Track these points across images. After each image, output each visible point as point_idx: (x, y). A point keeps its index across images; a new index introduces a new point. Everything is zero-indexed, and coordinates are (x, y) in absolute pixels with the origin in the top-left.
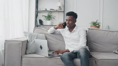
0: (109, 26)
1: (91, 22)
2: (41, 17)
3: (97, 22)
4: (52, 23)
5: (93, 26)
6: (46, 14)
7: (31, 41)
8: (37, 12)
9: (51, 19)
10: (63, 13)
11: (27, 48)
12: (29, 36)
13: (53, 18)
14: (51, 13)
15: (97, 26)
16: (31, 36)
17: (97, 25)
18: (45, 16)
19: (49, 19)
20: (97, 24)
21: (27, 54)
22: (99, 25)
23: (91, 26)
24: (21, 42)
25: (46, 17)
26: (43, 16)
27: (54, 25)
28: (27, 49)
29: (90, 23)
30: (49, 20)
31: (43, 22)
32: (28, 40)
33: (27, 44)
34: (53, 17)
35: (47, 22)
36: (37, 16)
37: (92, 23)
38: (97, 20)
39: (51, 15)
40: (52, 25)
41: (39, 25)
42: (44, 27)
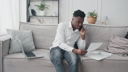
0: (107, 17)
2: (33, 6)
3: (94, 12)
4: (46, 13)
5: (90, 16)
6: (39, 3)
7: (14, 40)
8: (29, 1)
9: (45, 9)
10: (58, 2)
11: (10, 48)
13: (47, 8)
14: (44, 2)
17: (94, 16)
18: (38, 6)
19: (42, 9)
20: (94, 14)
23: (88, 17)
25: (38, 7)
26: (35, 5)
27: (47, 15)
28: (10, 49)
30: (42, 10)
31: (35, 12)
33: (10, 42)
34: (47, 7)
35: (40, 13)
36: (28, 5)
37: (89, 13)
38: (95, 10)
39: (45, 4)
40: (45, 16)
41: (31, 16)
42: (36, 18)
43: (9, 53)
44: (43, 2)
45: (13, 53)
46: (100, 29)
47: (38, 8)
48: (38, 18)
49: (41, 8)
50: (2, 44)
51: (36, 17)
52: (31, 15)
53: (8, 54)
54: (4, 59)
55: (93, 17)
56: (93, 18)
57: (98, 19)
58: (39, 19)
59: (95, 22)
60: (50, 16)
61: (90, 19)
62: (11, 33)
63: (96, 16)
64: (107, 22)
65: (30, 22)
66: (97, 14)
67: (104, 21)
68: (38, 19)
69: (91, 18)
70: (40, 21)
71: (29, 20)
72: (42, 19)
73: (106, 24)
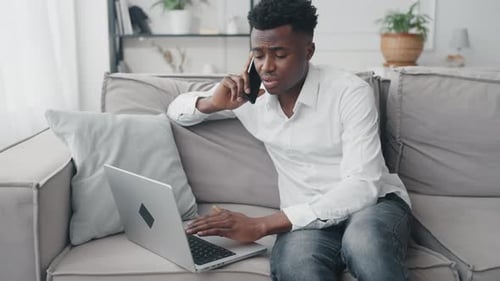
0: (465, 33)
1: (383, 16)
3: (413, 13)
4: (195, 21)
5: (393, 32)
7: (94, 169)
9: (190, 3)
11: (72, 210)
12: (80, 135)
15: (413, 36)
16: (91, 137)
17: (413, 31)
19: (176, 3)
20: (413, 21)
21: (74, 246)
22: (424, 29)
23: (386, 35)
24: (35, 192)
27: (203, 31)
28: (75, 217)
29: (379, 21)
30: (179, 7)
31: (146, 17)
32: (78, 164)
33: (74, 184)
35: (169, 22)
37: (389, 17)
38: (415, 4)
40: (194, 33)
41: (129, 36)
42: (153, 45)
43: (75, 240)
45: (93, 239)
48: (162, 47)
50: (35, 201)
51: (151, 39)
52: (129, 29)
53: (68, 243)
55: (406, 35)
56: (408, 39)
57: (428, 45)
58: (165, 49)
59: (417, 57)
60: (216, 32)
61: (397, 44)
62: (73, 137)
63: (420, 28)
66: (425, 21)
67: (454, 53)
68: (160, 50)
69: (399, 39)
70: (168, 57)
71: (117, 58)
72: (178, 48)
73: (462, 65)
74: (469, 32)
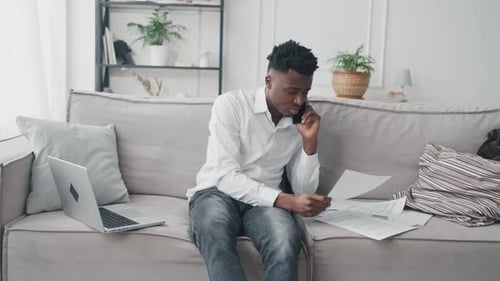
0: (408, 72)
1: (333, 55)
2: (123, 27)
3: (360, 54)
4: (172, 55)
5: (342, 70)
6: (145, 17)
8: (104, 9)
9: (168, 40)
10: (219, 14)
11: (29, 190)
13: (175, 34)
14: (166, 13)
15: (360, 73)
17: (359, 70)
18: (140, 26)
19: (155, 39)
20: (359, 61)
21: (28, 215)
22: (369, 68)
23: (336, 73)
25: (143, 31)
26: (129, 25)
27: (177, 64)
28: (31, 194)
29: (329, 60)
30: (158, 43)
31: (130, 51)
33: (34, 169)
34: (175, 30)
35: (149, 55)
36: (103, 23)
37: (339, 57)
38: (362, 47)
39: (168, 20)
40: (170, 65)
41: (114, 66)
42: (134, 74)
43: (28, 211)
44: (161, 13)
45: (44, 211)
46: (380, 118)
47: (140, 35)
48: (141, 76)
49: (152, 36)
51: (132, 70)
52: (113, 60)
53: (25, 213)
54: (8, 234)
55: (353, 72)
56: (354, 76)
57: (375, 80)
58: (144, 79)
59: (363, 92)
60: (190, 66)
61: (345, 80)
63: (366, 67)
64: (407, 91)
65: (111, 92)
66: (370, 62)
67: (397, 89)
68: (140, 79)
69: (347, 76)
70: (147, 85)
71: (103, 83)
72: (156, 79)
73: (404, 101)
74: (412, 73)
